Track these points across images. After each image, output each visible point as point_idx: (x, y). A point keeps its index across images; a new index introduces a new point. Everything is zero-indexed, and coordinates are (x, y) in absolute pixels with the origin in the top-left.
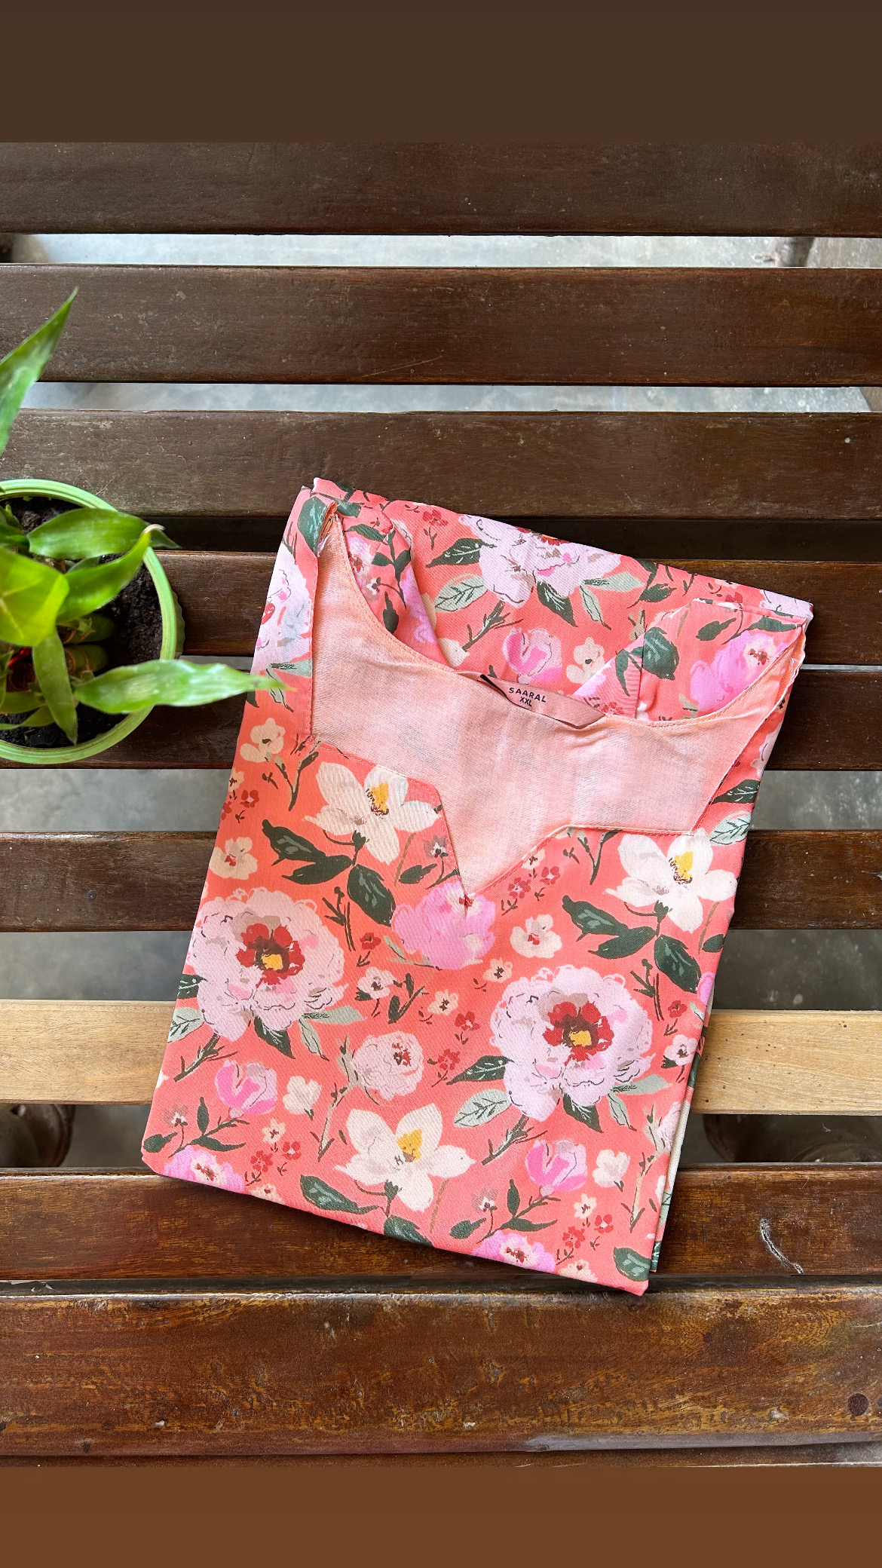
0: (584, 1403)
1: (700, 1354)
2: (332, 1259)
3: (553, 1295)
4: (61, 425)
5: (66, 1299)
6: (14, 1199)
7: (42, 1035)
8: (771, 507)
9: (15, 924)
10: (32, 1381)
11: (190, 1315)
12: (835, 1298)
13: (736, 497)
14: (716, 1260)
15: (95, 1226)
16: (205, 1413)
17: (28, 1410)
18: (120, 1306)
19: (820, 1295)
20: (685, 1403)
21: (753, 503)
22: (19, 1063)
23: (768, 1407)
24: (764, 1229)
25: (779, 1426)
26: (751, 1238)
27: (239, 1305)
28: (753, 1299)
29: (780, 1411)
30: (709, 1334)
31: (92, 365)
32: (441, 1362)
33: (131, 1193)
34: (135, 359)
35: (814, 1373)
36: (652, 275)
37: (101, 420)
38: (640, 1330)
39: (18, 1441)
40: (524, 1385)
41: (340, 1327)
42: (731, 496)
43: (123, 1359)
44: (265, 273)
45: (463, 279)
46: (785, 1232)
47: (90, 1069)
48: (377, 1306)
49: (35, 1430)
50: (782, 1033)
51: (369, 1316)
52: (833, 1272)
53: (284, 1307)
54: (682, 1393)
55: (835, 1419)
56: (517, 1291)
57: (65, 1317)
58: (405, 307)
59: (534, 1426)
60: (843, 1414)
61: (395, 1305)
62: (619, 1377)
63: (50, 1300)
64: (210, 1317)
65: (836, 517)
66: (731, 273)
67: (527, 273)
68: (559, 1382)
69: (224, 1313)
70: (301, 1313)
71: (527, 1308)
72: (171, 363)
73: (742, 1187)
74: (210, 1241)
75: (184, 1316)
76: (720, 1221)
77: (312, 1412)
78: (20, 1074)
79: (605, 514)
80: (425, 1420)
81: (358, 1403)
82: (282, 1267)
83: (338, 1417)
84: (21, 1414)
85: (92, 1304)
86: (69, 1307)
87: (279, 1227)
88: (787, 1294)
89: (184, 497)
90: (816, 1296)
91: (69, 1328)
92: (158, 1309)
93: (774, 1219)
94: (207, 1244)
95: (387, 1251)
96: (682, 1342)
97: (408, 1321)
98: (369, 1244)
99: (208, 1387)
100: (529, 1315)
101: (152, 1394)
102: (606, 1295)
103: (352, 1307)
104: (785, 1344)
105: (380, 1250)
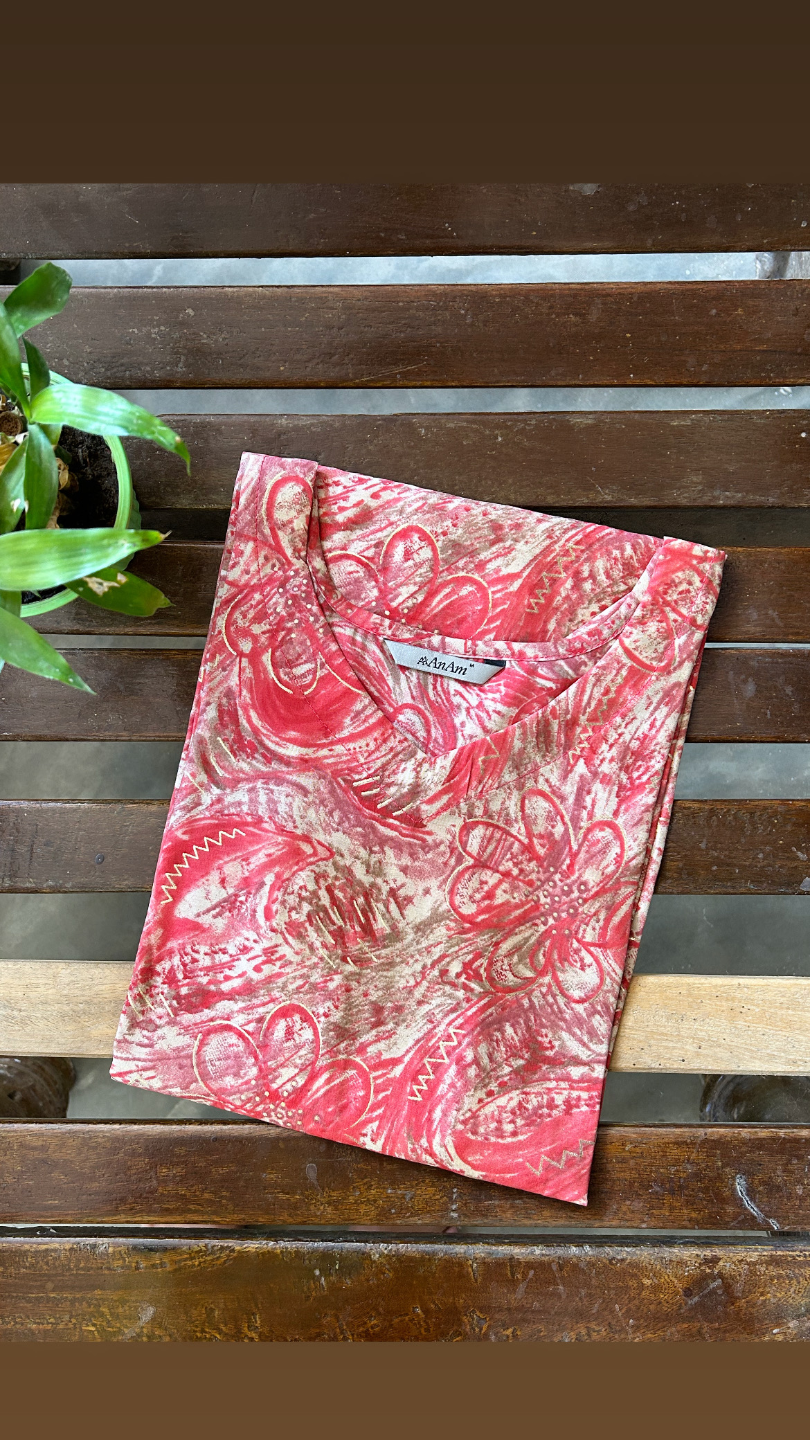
1: (680, 1309)
2: (322, 1208)
3: (535, 1248)
5: (68, 1242)
6: (22, 1145)
7: (50, 992)
8: (733, 497)
9: (28, 885)
11: (186, 1260)
13: (700, 487)
14: (694, 1215)
15: (98, 1173)
18: (120, 1250)
19: (798, 1253)
21: (716, 493)
22: (29, 1017)
24: (740, 1185)
26: (727, 1193)
27: (233, 1251)
28: (731, 1255)
30: (689, 1289)
32: (427, 1311)
33: (132, 1141)
34: (148, 368)
35: (794, 1332)
36: (617, 289)
38: (621, 1283)
40: (508, 1336)
41: (330, 1274)
42: (695, 487)
43: (122, 1301)
44: (267, 292)
45: (445, 294)
46: (761, 1188)
47: (94, 1024)
48: (365, 1256)
50: (756, 995)
51: (356, 1263)
53: (277, 1254)
56: (502, 1244)
57: (69, 1260)
58: (392, 320)
61: (383, 1254)
63: (54, 1244)
64: (205, 1262)
65: (796, 505)
66: (690, 286)
67: (502, 289)
69: (218, 1258)
70: (291, 1260)
71: (510, 1259)
72: (181, 368)
73: (718, 1143)
74: (206, 1189)
75: (180, 1261)
76: (697, 1176)
78: (30, 1028)
79: (577, 504)
82: (274, 1215)
85: (94, 1246)
86: (71, 1249)
87: (272, 1176)
88: (767, 1251)
89: (190, 492)
90: (794, 1253)
91: (72, 1270)
92: (156, 1254)
93: (749, 1174)
94: (203, 1191)
95: (375, 1201)
96: (662, 1296)
97: (395, 1270)
98: (358, 1193)
99: (203, 1331)
100: (512, 1267)
101: (149, 1337)
102: (587, 1248)
103: (340, 1255)
104: (764, 1301)
105: (368, 1200)
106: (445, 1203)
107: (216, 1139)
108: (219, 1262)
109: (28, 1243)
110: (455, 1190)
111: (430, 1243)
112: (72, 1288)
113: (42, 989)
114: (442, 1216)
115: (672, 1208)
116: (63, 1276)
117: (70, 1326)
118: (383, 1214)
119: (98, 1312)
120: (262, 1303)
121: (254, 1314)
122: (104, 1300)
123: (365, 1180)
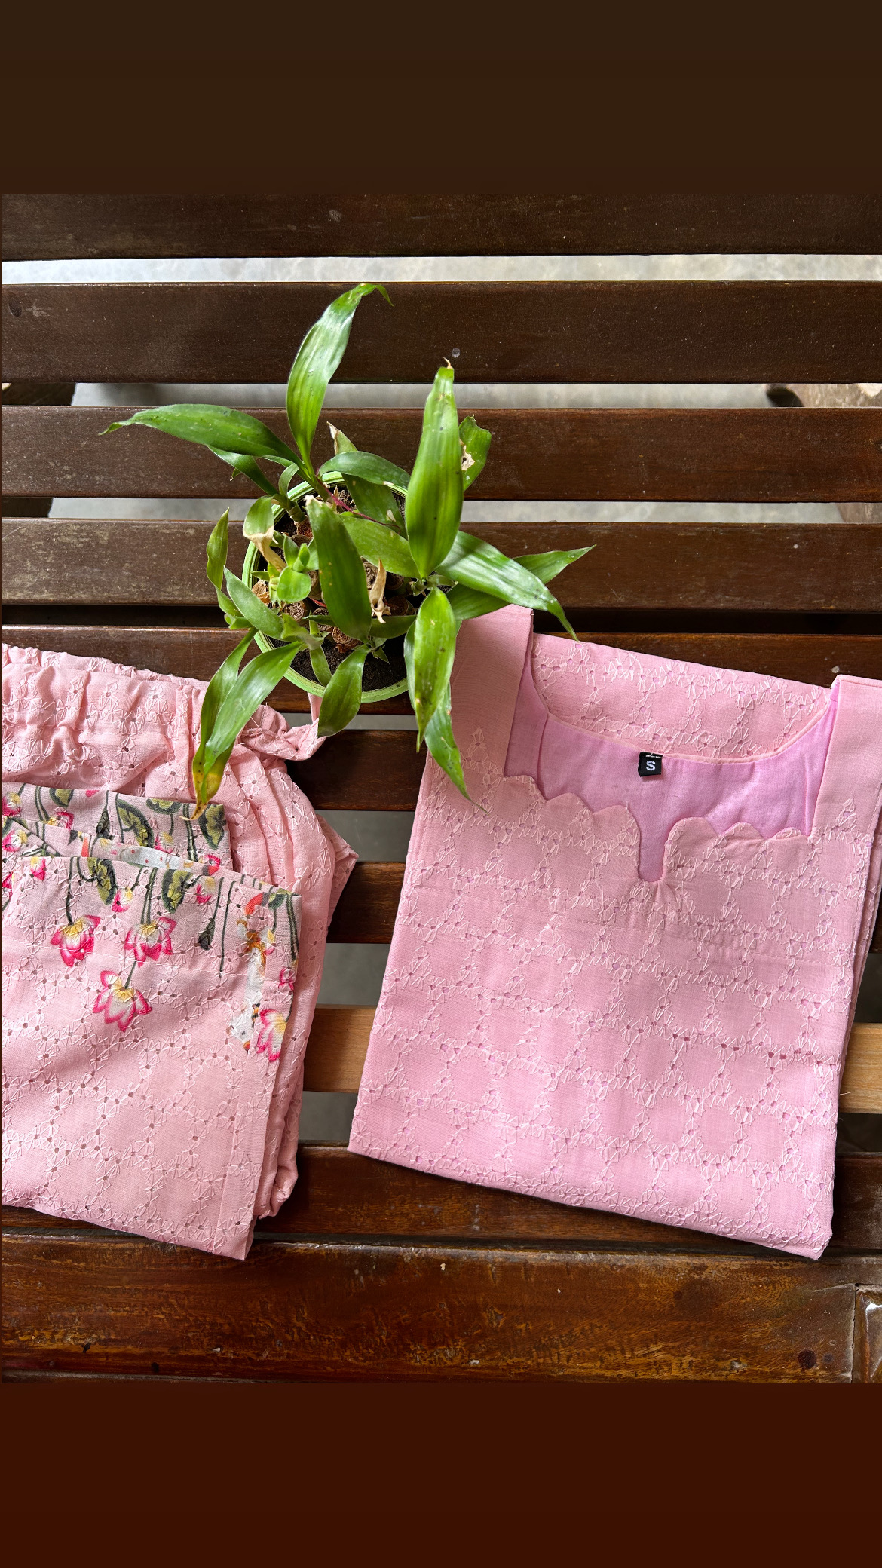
0: (572, 1348)
1: (672, 1308)
2: (362, 1219)
3: (546, 1254)
4: (155, 533)
8: (733, 600)
10: (113, 1310)
12: (787, 1265)
13: (703, 592)
16: (254, 1342)
17: (109, 1334)
20: (658, 1351)
21: (718, 597)
23: (729, 1358)
25: (740, 1375)
27: (284, 1252)
28: (717, 1264)
29: (740, 1363)
30: (680, 1292)
31: (179, 485)
32: (451, 1307)
35: (770, 1330)
36: (631, 415)
37: (187, 529)
38: (620, 1287)
39: (101, 1359)
40: (521, 1330)
41: (368, 1274)
42: (699, 592)
43: (187, 1293)
48: (398, 1258)
49: (112, 1350)
51: (392, 1266)
53: (321, 1255)
54: (656, 1344)
55: (787, 1371)
56: (517, 1249)
57: (142, 1257)
59: (529, 1366)
60: (794, 1368)
61: (414, 1257)
62: (602, 1326)
65: (788, 608)
68: (551, 1329)
70: (336, 1261)
71: (525, 1263)
77: (343, 1345)
79: (594, 605)
80: (437, 1356)
81: (381, 1340)
83: (365, 1351)
84: (103, 1337)
87: (318, 1191)
91: (145, 1266)
95: (408, 1214)
96: (656, 1298)
97: (424, 1271)
98: (393, 1207)
99: (257, 1321)
100: (526, 1270)
101: (211, 1325)
102: (592, 1255)
103: (377, 1257)
104: (744, 1303)
105: (402, 1213)
106: (469, 1217)
110: (477, 1206)
111: (455, 1248)
112: (146, 1282)
114: (466, 1229)
116: (137, 1271)
117: (143, 1314)
118: (415, 1224)
119: (167, 1302)
120: (309, 1298)
121: (302, 1307)
122: (172, 1292)
123: (400, 1196)
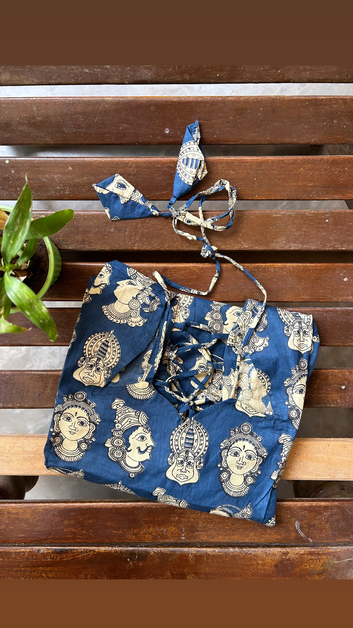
1: (273, 571)
2: (130, 536)
3: (215, 549)
5: (28, 549)
6: (9, 513)
7: (19, 449)
9: (9, 406)
11: (76, 555)
12: (325, 551)
13: (284, 242)
14: (279, 537)
15: (40, 523)
18: (49, 551)
19: (320, 550)
21: (291, 244)
24: (297, 524)
26: (292, 528)
27: (95, 552)
28: (294, 551)
30: (277, 565)
32: (172, 574)
33: (53, 510)
34: (54, 192)
38: (250, 563)
41: (134, 560)
42: (282, 242)
44: (102, 160)
46: (305, 526)
48: (147, 553)
50: (304, 448)
51: (144, 556)
52: (324, 541)
53: (112, 553)
56: (202, 547)
58: (156, 172)
61: (155, 552)
63: (23, 549)
64: (84, 556)
65: (324, 249)
69: (89, 554)
70: (119, 555)
71: (206, 554)
72: (67, 192)
73: (289, 508)
74: (83, 529)
75: (74, 556)
76: (280, 521)
78: (11, 464)
79: (234, 249)
82: (111, 539)
85: (39, 551)
86: (30, 551)
87: (110, 524)
88: (308, 549)
89: (73, 244)
90: (318, 550)
91: (30, 559)
92: (64, 553)
93: (301, 520)
94: (82, 530)
95: (152, 533)
96: (266, 567)
97: (160, 558)
98: (145, 530)
100: (206, 557)
102: (237, 549)
103: (138, 553)
104: (306, 568)
105: (149, 533)
106: (180, 534)
107: (87, 509)
108: (89, 556)
109: (12, 549)
110: (183, 528)
111: (174, 547)
112: (31, 567)
113: (16, 448)
114: (178, 539)
115: (270, 534)
116: (27, 562)
118: (155, 538)
119: (41, 575)
120: (107, 572)
121: (103, 576)
122: (43, 571)
123: (148, 525)
